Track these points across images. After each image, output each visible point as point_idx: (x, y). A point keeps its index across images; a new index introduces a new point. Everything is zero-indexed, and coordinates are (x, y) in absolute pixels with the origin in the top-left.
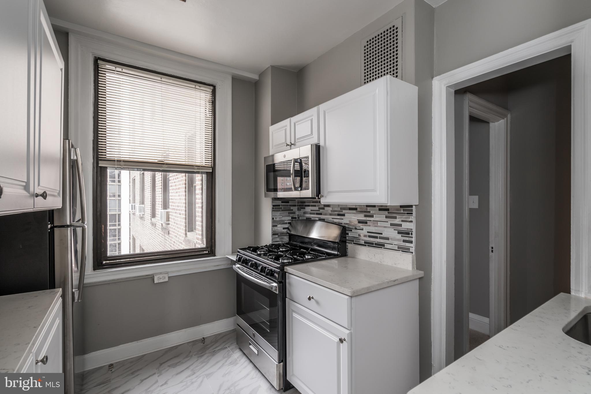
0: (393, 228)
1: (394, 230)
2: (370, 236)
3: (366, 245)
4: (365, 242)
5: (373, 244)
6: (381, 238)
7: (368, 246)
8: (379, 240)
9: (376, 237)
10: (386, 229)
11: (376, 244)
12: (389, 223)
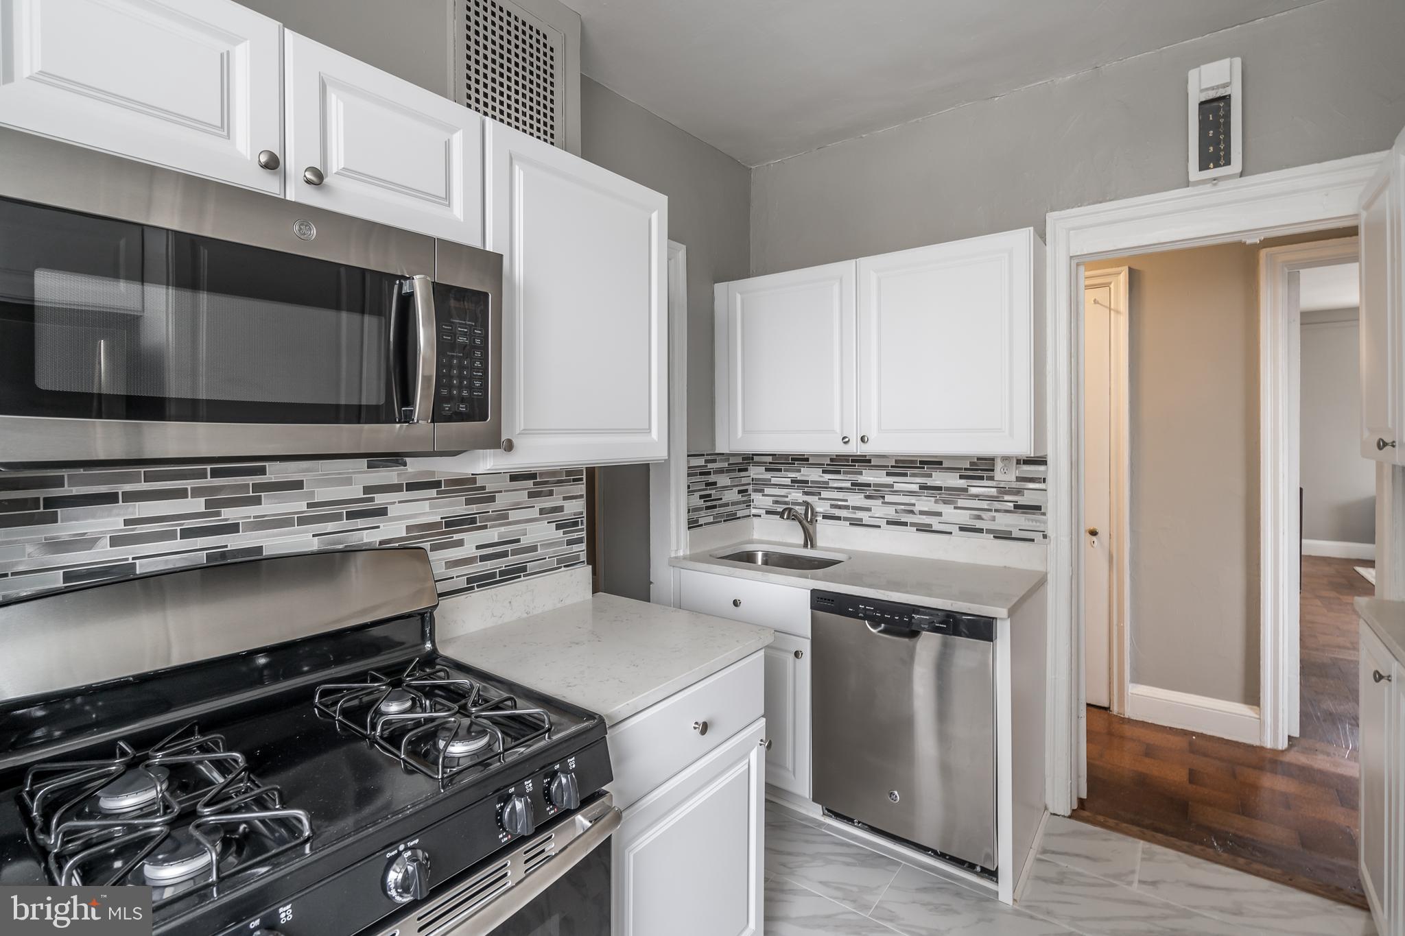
0: (546, 518)
1: (548, 523)
2: (484, 558)
3: (472, 588)
4: (469, 581)
5: (493, 575)
6: (515, 552)
7: (479, 586)
8: (511, 560)
9: (504, 554)
10: (528, 526)
11: (502, 573)
12: (537, 509)
